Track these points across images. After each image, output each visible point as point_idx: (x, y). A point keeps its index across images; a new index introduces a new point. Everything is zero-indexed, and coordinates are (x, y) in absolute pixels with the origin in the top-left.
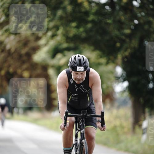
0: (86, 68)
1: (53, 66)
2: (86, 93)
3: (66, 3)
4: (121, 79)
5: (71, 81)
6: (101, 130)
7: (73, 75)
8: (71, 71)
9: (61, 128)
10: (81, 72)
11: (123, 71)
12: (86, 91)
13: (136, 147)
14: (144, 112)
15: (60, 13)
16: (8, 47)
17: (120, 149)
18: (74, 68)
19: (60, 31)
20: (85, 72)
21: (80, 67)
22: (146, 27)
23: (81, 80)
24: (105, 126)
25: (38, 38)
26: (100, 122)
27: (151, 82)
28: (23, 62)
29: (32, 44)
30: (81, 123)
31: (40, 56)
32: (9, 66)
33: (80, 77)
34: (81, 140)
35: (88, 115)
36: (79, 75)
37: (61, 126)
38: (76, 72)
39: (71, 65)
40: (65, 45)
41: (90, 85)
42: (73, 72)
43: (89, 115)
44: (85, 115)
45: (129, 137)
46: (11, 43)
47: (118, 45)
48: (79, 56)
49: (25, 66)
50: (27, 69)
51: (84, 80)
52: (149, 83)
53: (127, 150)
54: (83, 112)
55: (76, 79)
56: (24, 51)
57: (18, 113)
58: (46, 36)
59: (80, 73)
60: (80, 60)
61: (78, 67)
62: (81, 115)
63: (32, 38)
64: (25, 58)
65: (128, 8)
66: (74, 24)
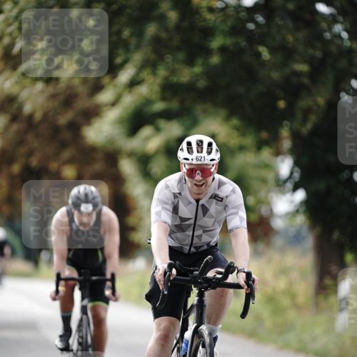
1: (131, 155)
3: (165, 6)
4: (289, 185)
13: (323, 342)
15: (151, 29)
17: (285, 347)
25: (97, 87)
28: (64, 145)
29: (83, 103)
31: (101, 131)
32: (30, 154)
40: (159, 106)
46: (33, 99)
49: (66, 154)
50: (70, 161)
53: (301, 349)
56: (63, 120)
63: (82, 90)
64: (67, 135)
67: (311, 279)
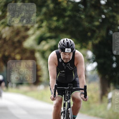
0: (72, 50)
1: (39, 51)
2: (72, 70)
3: (49, 2)
4: (92, 61)
5: (60, 60)
6: (84, 100)
7: (62, 56)
8: (60, 52)
9: (51, 98)
10: (69, 53)
11: (93, 55)
12: (72, 68)
13: (103, 113)
14: (109, 86)
15: (44, 10)
16: (4, 36)
17: (90, 115)
18: (63, 50)
19: (45, 24)
20: (72, 53)
21: (68, 49)
22: (111, 20)
23: (68, 59)
24: (87, 97)
25: (27, 29)
26: (84, 94)
27: (115, 62)
28: (16, 48)
29: (22, 34)
30: (68, 95)
31: (29, 43)
32: (5, 51)
33: (68, 57)
34: (68, 109)
35: (73, 88)
36: (67, 55)
37: (51, 96)
38: (64, 53)
39: (61, 47)
40: (48, 35)
41: (75, 63)
42: (62, 52)
43: (75, 88)
44: (71, 88)
45: (98, 105)
46: (6, 32)
47: (89, 34)
48: (67, 40)
49: (17, 51)
50: (19, 53)
51: (71, 59)
52: (113, 63)
53: (96, 115)
54: (69, 86)
55: (64, 59)
56: (16, 39)
57: (12, 87)
58: (33, 28)
59: (67, 54)
60: (68, 43)
61: (66, 49)
62: (68, 88)
63: (22, 29)
64: (17, 45)
65: (97, 5)
66: (55, 18)
67: (99, 92)
